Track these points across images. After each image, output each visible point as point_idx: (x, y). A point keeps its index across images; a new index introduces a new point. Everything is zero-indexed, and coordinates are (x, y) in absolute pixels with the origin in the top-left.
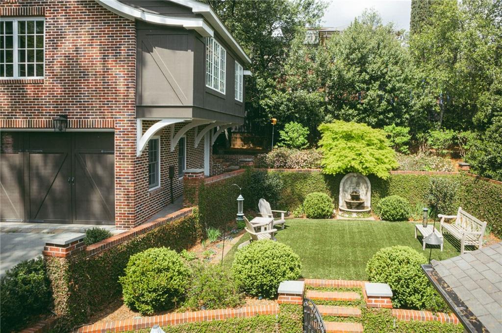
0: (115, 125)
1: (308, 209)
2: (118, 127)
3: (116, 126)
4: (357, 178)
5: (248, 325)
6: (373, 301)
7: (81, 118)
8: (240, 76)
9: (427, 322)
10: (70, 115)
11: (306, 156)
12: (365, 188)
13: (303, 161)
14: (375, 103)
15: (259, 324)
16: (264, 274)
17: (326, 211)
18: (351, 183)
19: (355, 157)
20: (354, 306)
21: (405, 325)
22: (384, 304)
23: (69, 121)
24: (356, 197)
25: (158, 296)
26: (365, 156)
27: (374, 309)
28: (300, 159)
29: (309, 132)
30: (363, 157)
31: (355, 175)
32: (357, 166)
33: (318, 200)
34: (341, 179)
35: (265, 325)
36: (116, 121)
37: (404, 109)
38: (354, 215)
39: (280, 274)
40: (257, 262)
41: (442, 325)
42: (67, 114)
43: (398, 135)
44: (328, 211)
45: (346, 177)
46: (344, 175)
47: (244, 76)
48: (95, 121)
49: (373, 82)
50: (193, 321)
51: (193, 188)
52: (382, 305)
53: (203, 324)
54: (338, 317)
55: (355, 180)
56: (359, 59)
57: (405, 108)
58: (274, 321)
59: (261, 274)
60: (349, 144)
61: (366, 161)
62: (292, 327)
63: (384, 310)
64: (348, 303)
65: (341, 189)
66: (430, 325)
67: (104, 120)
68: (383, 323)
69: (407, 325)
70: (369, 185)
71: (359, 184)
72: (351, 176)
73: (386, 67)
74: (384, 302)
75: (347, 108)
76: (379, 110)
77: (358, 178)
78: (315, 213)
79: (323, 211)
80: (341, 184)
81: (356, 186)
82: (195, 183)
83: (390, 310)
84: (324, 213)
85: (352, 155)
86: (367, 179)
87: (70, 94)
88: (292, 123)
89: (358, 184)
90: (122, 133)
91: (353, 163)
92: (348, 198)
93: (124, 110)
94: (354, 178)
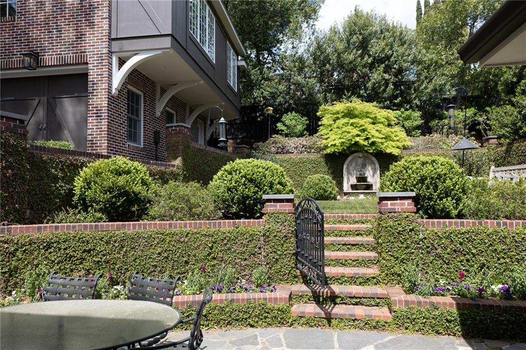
0: (88, 59)
1: (308, 190)
2: (91, 62)
3: (90, 61)
4: (362, 159)
5: (225, 238)
6: (389, 204)
7: (53, 55)
8: (234, 67)
9: (469, 228)
10: (41, 53)
11: (305, 142)
12: (372, 169)
13: (302, 146)
14: (380, 87)
15: (239, 238)
16: (246, 184)
17: (329, 192)
18: (356, 165)
19: (359, 133)
20: (364, 236)
21: (436, 233)
22: (404, 207)
23: (41, 58)
24: (362, 179)
25: (113, 197)
26: (370, 131)
27: (390, 215)
28: (298, 144)
29: (308, 122)
30: (369, 133)
31: (361, 155)
32: (362, 142)
33: (320, 180)
34: (345, 162)
35: (246, 239)
36: (90, 55)
37: (413, 94)
38: (362, 196)
39: (266, 184)
40: (238, 172)
41: (491, 230)
42: (39, 51)
43: (408, 118)
44: (331, 193)
45: (350, 159)
46: (348, 156)
47: (238, 66)
48: (68, 56)
49: (377, 65)
50: (154, 227)
51: (177, 143)
52: (402, 209)
53: (167, 233)
54: (343, 245)
55: (360, 161)
56: (360, 42)
57: (415, 92)
58: (258, 233)
59: (242, 185)
60: (352, 121)
61: (373, 136)
62: (282, 242)
63: (405, 215)
64: (356, 233)
65: (345, 172)
66: (473, 232)
67: (77, 55)
68: (405, 233)
69: (439, 234)
70: (377, 165)
71: (366, 165)
72: (355, 157)
73: (391, 49)
74: (404, 204)
75: (350, 94)
76: (385, 95)
77: (365, 159)
78: (316, 194)
79: (326, 191)
80: (345, 167)
81: (362, 167)
82: (179, 137)
83: (413, 214)
84: (326, 194)
85: (356, 131)
86: (374, 159)
87: (42, 30)
88: (289, 113)
89: (364, 166)
90: (95, 68)
91: (357, 139)
92: (354, 181)
93: (99, 42)
94: (360, 159)
